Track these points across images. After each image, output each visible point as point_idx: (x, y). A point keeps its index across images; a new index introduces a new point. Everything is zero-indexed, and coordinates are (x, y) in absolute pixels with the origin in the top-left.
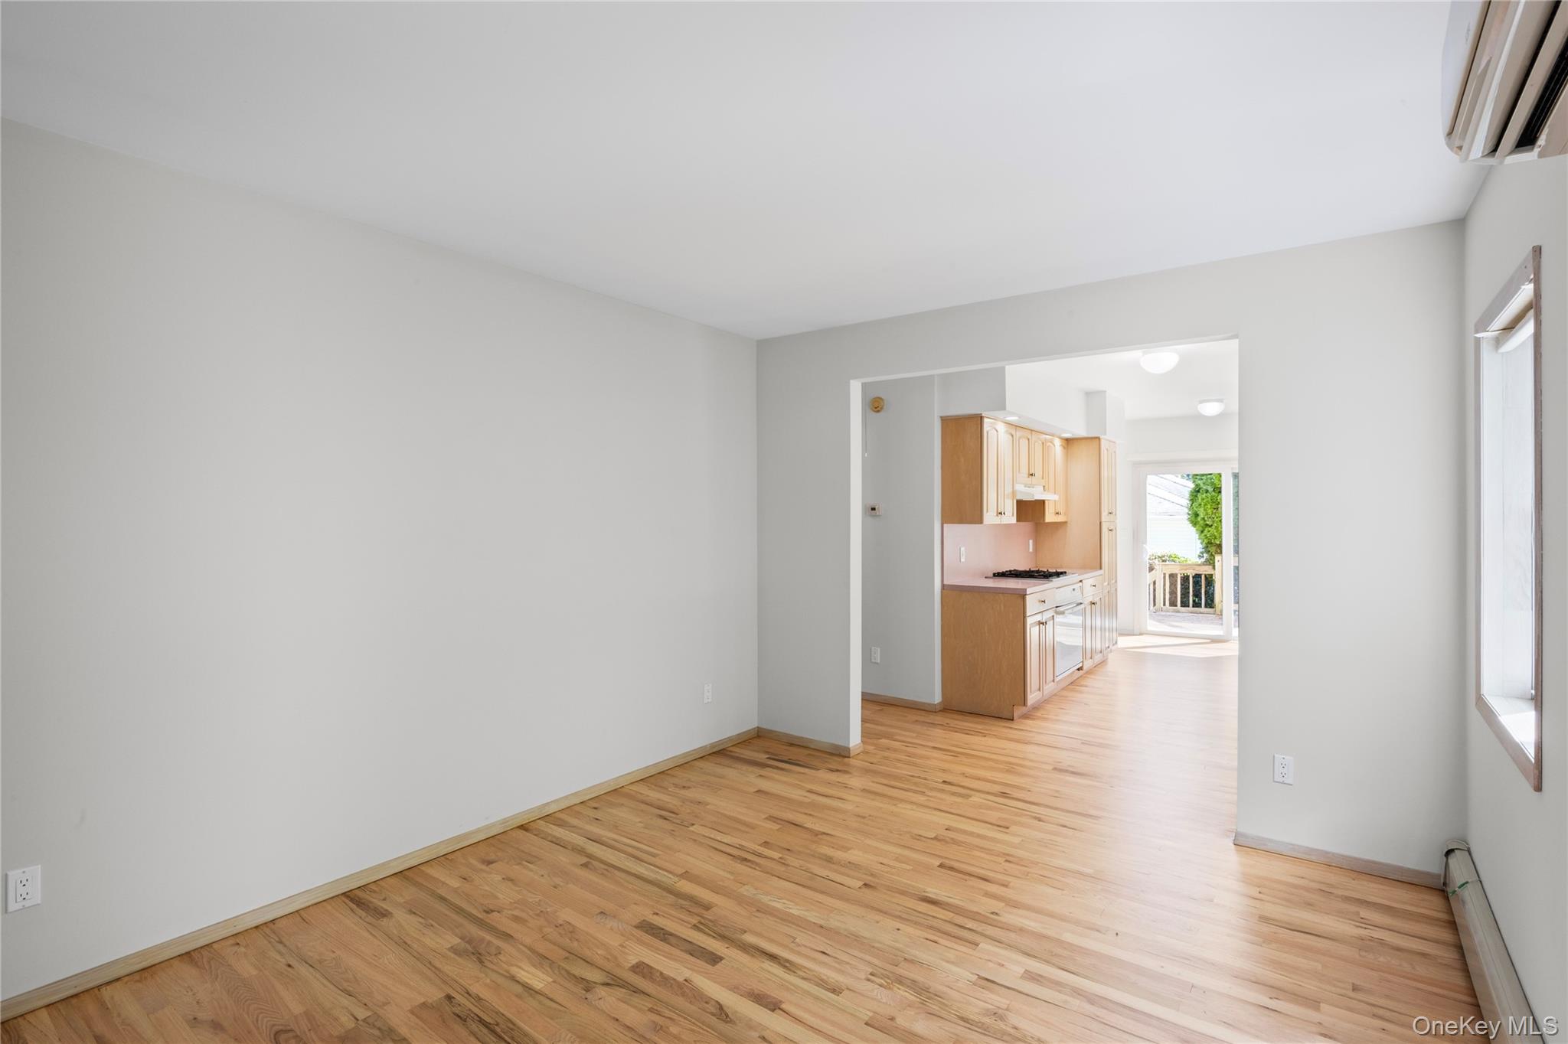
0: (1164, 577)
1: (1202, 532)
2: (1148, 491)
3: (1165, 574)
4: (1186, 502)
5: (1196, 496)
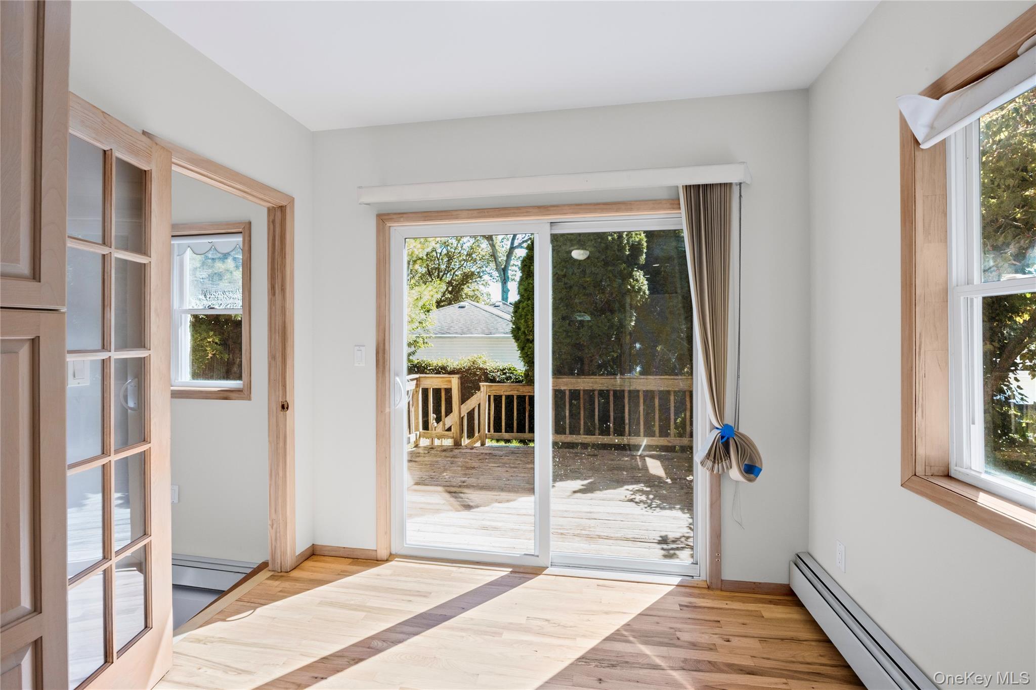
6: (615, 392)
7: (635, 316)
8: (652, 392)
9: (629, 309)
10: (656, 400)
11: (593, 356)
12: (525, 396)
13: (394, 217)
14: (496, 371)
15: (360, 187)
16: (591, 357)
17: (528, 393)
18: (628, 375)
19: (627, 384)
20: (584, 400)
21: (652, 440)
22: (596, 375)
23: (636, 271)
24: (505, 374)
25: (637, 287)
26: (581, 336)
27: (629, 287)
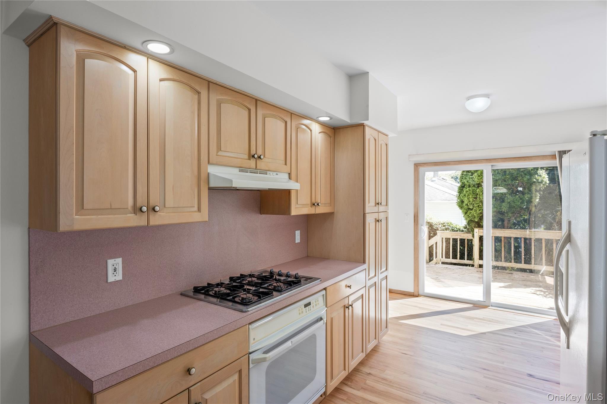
0: (442, 240)
1: (466, 213)
2: (425, 184)
3: (442, 238)
4: (456, 193)
5: (462, 190)
6: (525, 239)
7: (539, 196)
8: (552, 240)
9: (534, 192)
10: (554, 244)
11: (511, 218)
12: (465, 239)
13: (421, 164)
14: (439, 224)
15: (410, 155)
16: (509, 219)
17: (467, 237)
18: (533, 230)
19: (533, 234)
20: (505, 243)
21: (551, 268)
22: (512, 229)
23: (540, 170)
24: (444, 226)
25: (540, 180)
26: (503, 207)
27: (535, 180)
